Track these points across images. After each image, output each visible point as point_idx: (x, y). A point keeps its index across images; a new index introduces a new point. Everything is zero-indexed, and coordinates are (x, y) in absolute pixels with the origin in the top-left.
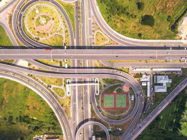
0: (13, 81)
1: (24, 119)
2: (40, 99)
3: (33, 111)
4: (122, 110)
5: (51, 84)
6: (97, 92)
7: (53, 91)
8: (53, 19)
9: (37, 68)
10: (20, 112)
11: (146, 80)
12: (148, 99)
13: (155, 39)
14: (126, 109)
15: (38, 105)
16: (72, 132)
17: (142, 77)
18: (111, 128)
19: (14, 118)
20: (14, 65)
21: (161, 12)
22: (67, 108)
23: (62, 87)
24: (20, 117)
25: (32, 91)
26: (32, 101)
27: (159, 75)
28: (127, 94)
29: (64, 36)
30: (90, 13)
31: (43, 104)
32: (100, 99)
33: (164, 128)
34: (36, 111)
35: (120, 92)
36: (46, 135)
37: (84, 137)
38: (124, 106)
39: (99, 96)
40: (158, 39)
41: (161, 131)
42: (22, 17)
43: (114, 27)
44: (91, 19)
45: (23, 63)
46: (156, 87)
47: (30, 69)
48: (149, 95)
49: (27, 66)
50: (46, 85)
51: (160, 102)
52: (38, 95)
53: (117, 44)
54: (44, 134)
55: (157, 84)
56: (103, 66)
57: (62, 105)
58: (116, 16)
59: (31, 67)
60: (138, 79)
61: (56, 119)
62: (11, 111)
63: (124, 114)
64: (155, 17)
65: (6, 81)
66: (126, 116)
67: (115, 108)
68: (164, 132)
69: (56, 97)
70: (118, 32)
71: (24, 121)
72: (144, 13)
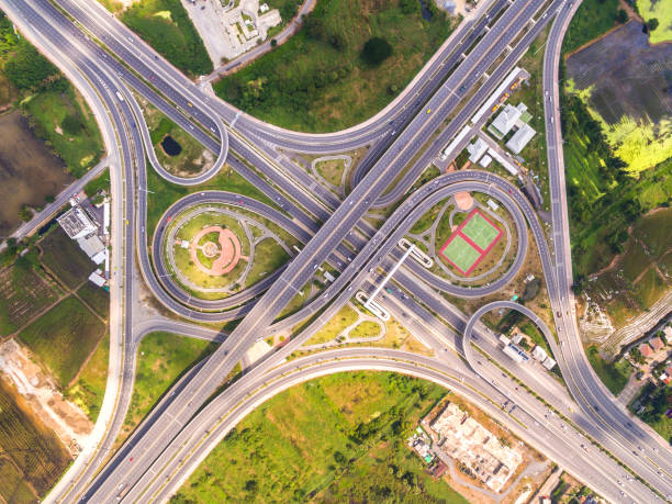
0: (275, 397)
1: (361, 435)
2: (350, 377)
3: (359, 407)
4: (498, 243)
5: (339, 332)
6: (426, 261)
7: (355, 340)
8: (224, 227)
9: (286, 334)
10: (342, 431)
11: (481, 152)
12: (520, 177)
13: (418, 69)
14: (502, 234)
15: (358, 389)
16: (460, 368)
17: (469, 154)
18: (512, 293)
19: (344, 450)
20: (246, 371)
21: (380, 11)
22: (408, 343)
23: (362, 317)
24: (351, 438)
25: (321, 378)
26: (340, 392)
27: (494, 117)
28: (476, 209)
29: (270, 234)
30: (268, 150)
31: (363, 377)
32: (444, 267)
33: (601, 195)
34: (366, 401)
35: (461, 219)
36: (423, 422)
37: (487, 356)
38: (494, 234)
39: (436, 264)
40: (424, 64)
41: (601, 204)
42: (171, 281)
43: (332, 126)
44: (281, 157)
45: (259, 349)
46: (510, 144)
47: (279, 348)
48: (514, 171)
49: (268, 348)
50: (333, 343)
51: (546, 160)
52: (340, 373)
53: (368, 147)
54: (419, 422)
55: (507, 139)
56: (388, 210)
57: (395, 346)
58: (316, 103)
59: (277, 342)
60: (467, 164)
61: (412, 378)
62: (326, 445)
63: (508, 247)
64: (379, 34)
65: (263, 409)
66: (515, 247)
67: (484, 254)
68: (606, 201)
69: (370, 344)
70: (348, 127)
71: (366, 436)
72: (355, 44)
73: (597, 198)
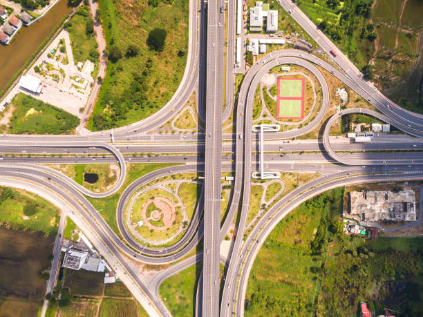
0: (254, 265)
1: (316, 248)
2: (285, 222)
3: (302, 234)
4: (306, 87)
5: (259, 204)
6: (275, 128)
7: (271, 201)
8: (153, 198)
9: (232, 227)
10: (304, 254)
11: (257, 46)
12: (288, 42)
13: (187, 29)
14: (303, 80)
15: (294, 225)
16: (340, 170)
17: (251, 52)
18: (335, 107)
19: (314, 264)
20: (227, 264)
21: (142, 16)
22: (301, 180)
23: (265, 186)
24: (312, 255)
25: (269, 236)
26: (286, 235)
27: (248, 22)
28: (279, 78)
29: (180, 182)
30: (142, 138)
31: (292, 217)
32: (287, 123)
33: (339, 16)
34: (304, 229)
35: (274, 90)
36: (344, 214)
37: (349, 152)
38: (299, 83)
39: (281, 125)
40: (188, 23)
41: (344, 21)
42: (149, 249)
43: (166, 97)
44: (152, 136)
45: (225, 247)
46: (269, 28)
47: (234, 238)
48: (282, 41)
49: (229, 243)
50: (261, 211)
51: (295, 21)
52: (277, 225)
53: (194, 93)
54: (342, 216)
55: (265, 28)
56: (232, 117)
57: (295, 186)
58: (147, 93)
59: (231, 236)
60: (254, 58)
61: (318, 197)
62: (302, 269)
63: (313, 84)
64: (151, 28)
65: (253, 277)
66: (317, 81)
67: (302, 99)
68: (345, 17)
69: (281, 196)
70: (174, 91)
71: (320, 247)
72: (143, 47)
73: (339, 19)
